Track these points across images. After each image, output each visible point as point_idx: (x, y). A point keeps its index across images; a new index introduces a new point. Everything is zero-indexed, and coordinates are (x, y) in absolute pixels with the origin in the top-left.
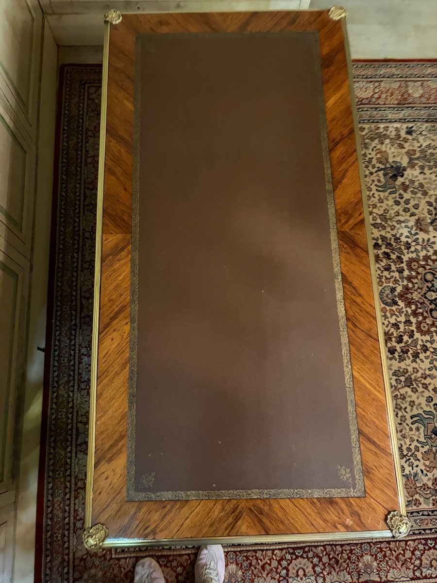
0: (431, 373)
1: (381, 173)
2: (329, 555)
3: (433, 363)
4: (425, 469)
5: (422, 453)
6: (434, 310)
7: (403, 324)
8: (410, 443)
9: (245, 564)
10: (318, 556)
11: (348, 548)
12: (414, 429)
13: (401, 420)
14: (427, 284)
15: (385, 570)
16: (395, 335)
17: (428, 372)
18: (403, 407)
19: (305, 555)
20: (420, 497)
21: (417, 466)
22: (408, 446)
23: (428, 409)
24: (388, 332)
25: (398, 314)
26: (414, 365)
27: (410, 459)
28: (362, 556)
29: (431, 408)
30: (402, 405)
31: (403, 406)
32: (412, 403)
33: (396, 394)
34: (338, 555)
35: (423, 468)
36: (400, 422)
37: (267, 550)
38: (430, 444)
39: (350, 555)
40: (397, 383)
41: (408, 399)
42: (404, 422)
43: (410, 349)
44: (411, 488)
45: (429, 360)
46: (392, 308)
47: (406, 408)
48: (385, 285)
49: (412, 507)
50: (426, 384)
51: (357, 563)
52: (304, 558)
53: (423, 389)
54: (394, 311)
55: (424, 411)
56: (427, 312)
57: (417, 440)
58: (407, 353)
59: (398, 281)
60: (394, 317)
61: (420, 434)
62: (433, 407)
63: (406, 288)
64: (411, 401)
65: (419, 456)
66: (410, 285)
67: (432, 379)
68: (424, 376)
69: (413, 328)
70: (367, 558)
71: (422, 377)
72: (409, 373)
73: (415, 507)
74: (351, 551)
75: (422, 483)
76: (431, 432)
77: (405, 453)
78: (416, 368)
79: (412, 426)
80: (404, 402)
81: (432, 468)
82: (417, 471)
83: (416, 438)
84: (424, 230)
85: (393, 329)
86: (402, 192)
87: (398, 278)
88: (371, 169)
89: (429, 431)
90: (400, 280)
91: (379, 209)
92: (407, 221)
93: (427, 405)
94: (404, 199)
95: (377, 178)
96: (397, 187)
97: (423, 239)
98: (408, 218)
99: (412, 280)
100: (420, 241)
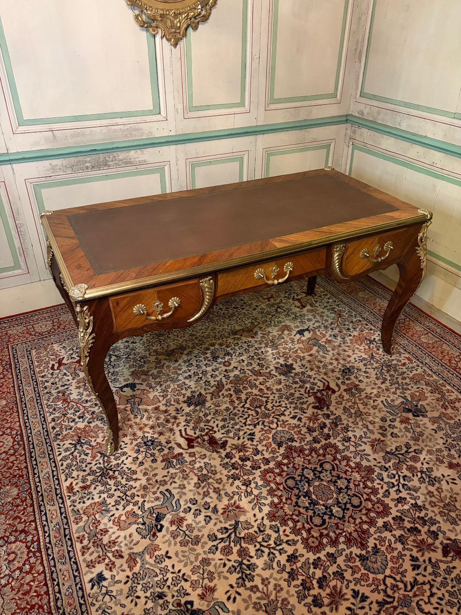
0: (223, 496)
1: (401, 400)
2: (16, 460)
3: (234, 495)
4: (115, 518)
5: (132, 509)
6: (295, 480)
7: (262, 457)
8: (140, 495)
9: (7, 409)
10: (15, 452)
11: (24, 473)
12: (156, 495)
13: (161, 481)
14: (318, 467)
15: (3, 510)
16: (247, 454)
17: (222, 492)
18: (175, 480)
19: (15, 443)
20: (84, 522)
21: (117, 509)
22: (136, 493)
23: (182, 503)
24: (246, 447)
25: (270, 450)
26: (225, 479)
27: (123, 500)
28: (17, 486)
29: (184, 505)
30: (177, 478)
31: (176, 480)
32: (182, 487)
33: (186, 470)
34: (17, 467)
35: (116, 516)
36: (158, 480)
37: (19, 418)
38: (144, 514)
39: (18, 476)
40: (198, 468)
41: (185, 482)
42: (160, 485)
43: (239, 470)
44: (93, 509)
45: (237, 490)
46: (273, 444)
47: (175, 482)
48: (293, 432)
49: (72, 516)
50: (209, 494)
51: (10, 484)
52: (13, 443)
53: (202, 492)
54: (270, 446)
55: (178, 499)
56: (288, 474)
57: (145, 501)
58: (233, 469)
59: (304, 441)
60: (265, 448)
61: (152, 502)
62: (186, 507)
63: (301, 450)
64: (184, 485)
65: (129, 508)
66: (307, 452)
67: (217, 498)
68: (217, 490)
69: (263, 467)
70: (15, 491)
71: (215, 489)
73: (72, 519)
74: (22, 476)
75: (100, 519)
76: (158, 513)
77: (129, 493)
78: (222, 481)
79: (158, 493)
80: (181, 479)
81: (118, 524)
82: (112, 511)
83: (146, 499)
84: (374, 448)
85: (251, 450)
86: (398, 420)
87: (306, 440)
88: (398, 391)
89: (158, 510)
90: (306, 442)
91: (364, 408)
92: (372, 432)
93: (186, 501)
94: (393, 424)
95: (395, 398)
96: (399, 415)
97: (364, 450)
98: (376, 432)
99: (313, 452)
100: (360, 448)
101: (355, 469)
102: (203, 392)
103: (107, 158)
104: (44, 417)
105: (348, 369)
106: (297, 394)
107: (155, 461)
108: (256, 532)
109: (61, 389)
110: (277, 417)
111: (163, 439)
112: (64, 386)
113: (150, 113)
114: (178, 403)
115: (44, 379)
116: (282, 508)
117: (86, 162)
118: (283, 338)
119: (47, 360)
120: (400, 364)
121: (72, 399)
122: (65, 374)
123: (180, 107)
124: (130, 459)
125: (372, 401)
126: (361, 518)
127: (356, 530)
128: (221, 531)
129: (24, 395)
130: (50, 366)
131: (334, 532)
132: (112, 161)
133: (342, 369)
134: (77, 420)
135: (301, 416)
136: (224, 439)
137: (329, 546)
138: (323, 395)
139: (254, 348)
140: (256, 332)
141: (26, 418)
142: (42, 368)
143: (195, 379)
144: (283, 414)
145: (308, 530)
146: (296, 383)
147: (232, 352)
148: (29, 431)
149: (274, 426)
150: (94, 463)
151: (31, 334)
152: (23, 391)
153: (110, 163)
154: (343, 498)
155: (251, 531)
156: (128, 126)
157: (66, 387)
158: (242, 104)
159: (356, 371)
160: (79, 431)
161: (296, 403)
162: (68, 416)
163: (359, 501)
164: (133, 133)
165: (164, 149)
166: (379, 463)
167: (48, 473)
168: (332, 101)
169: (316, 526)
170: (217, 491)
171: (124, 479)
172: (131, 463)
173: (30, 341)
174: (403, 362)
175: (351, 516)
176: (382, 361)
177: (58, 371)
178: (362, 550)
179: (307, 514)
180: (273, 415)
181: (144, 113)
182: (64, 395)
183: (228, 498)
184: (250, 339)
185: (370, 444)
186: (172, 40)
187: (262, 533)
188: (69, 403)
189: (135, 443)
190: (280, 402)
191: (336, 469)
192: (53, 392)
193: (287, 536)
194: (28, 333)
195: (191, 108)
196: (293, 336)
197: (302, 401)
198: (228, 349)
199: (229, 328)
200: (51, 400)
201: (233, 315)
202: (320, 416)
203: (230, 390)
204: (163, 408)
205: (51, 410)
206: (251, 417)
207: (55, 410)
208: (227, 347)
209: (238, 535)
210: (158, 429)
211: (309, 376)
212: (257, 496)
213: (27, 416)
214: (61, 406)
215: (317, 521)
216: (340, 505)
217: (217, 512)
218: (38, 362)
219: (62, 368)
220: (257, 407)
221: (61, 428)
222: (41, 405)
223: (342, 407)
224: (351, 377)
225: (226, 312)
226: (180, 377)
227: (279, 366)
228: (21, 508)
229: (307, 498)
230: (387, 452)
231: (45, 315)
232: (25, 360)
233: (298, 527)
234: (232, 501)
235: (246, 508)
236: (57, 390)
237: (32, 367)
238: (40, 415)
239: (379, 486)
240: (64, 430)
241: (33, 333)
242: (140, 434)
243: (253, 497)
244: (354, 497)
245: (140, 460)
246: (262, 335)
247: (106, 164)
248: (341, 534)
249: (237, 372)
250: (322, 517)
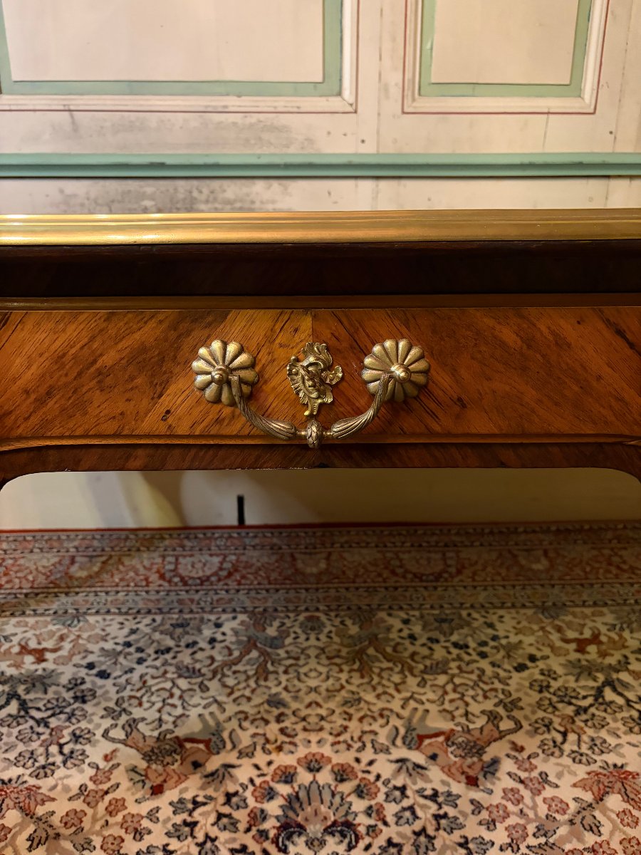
113: (314, 88)
117: (144, 196)
118: (595, 828)
123: (394, 79)
132: (208, 202)
139: (456, 836)
140: (495, 762)
147: (363, 821)
164: (266, 136)
165: (343, 186)
181: (298, 88)
184: (457, 788)
195: (424, 86)
198: (359, 805)
199: (405, 713)
201: (441, 668)
208: (360, 792)
225: (425, 651)
246: (511, 784)
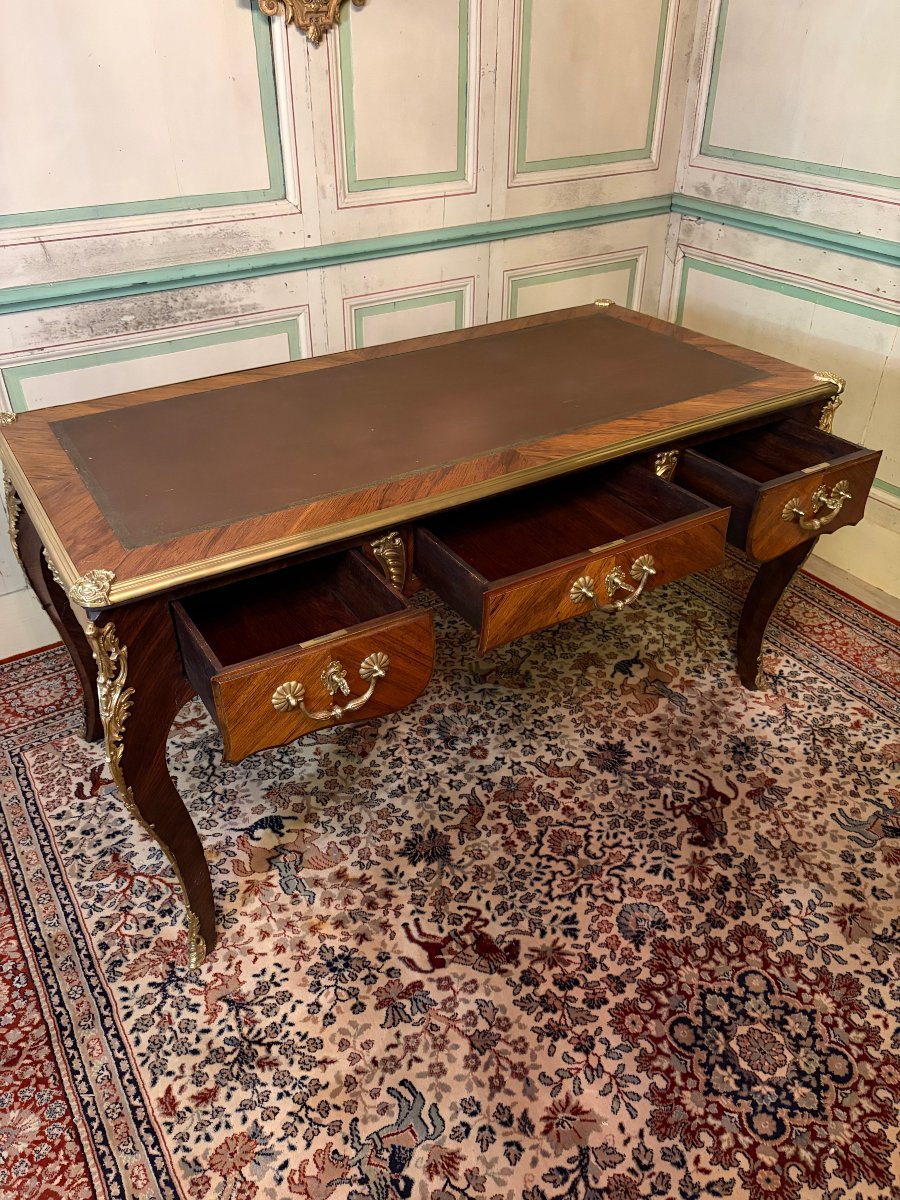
0: (538, 1084)
1: (872, 809)
2: (25, 1039)
3: (562, 1078)
4: (293, 1172)
5: (329, 1145)
6: (691, 1027)
7: (604, 974)
8: (340, 1104)
10: (18, 1018)
11: (49, 1071)
12: (379, 1100)
13: (384, 1060)
14: (735, 985)
15: (10, 1177)
16: (569, 969)
17: (533, 1075)
18: (416, 1054)
19: (15, 994)
20: (217, 1190)
21: (292, 1148)
22: (331, 1102)
23: (446, 1113)
24: (564, 954)
25: (618, 953)
26: (531, 1038)
27: (301, 1120)
28: (35, 1110)
29: (451, 1119)
30: (420, 1048)
31: (419, 1053)
32: (437, 1070)
33: (439, 1024)
34: (29, 1057)
35: (294, 1165)
36: (378, 1059)
37: (15, 927)
38: (360, 1156)
39: (34, 1081)
40: (465, 1017)
41: (442, 1057)
42: (385, 1070)
43: (559, 1013)
44: (232, 1155)
45: (565, 1066)
46: (621, 939)
47: (418, 1060)
48: (660, 906)
49: (185, 1177)
50: (503, 1083)
51: (17, 1105)
52: (9, 995)
53: (485, 1081)
54: (618, 946)
55: (435, 1105)
56: (672, 1013)
57: (356, 1120)
58: (546, 1010)
59: (690, 926)
60: (607, 952)
61: (375, 1119)
62: (456, 1123)
63: (688, 949)
64: (440, 1065)
65: (320, 1142)
66: (701, 952)
67: (524, 1092)
68: (519, 1070)
69: (614, 1000)
70: (32, 1124)
71: (514, 1067)
72: (503, 1035)
73: (186, 1185)
74: (44, 1081)
75: (254, 1178)
76: (393, 1146)
77: (312, 1102)
78: (526, 1045)
79: (383, 1092)
80: (431, 1050)
81: (302, 1189)
82: (279, 1153)
83: (359, 1114)
84: (847, 930)
85: (577, 959)
86: (879, 856)
87: (694, 923)
88: (861, 790)
89: (393, 1140)
90: (694, 929)
91: (800, 834)
92: (831, 890)
93: (453, 1106)
94: (869, 866)
95: (858, 806)
96: (878, 844)
97: (826, 937)
98: (839, 889)
99: (716, 952)
100: (815, 933)
101: (817, 985)
102: (440, 827)
103: (171, 303)
104: (75, 920)
105: (744, 744)
106: (649, 815)
107: (358, 1008)
108: (631, 1170)
109: (107, 843)
110: (617, 871)
111: (368, 951)
112: (113, 836)
113: (264, 196)
114: (388, 858)
115: (63, 823)
116: (678, 1101)
117: (123, 313)
119: (64, 774)
120: (848, 724)
121: (136, 866)
122: (112, 806)
123: (329, 181)
124: (302, 1009)
125: (810, 815)
126: (859, 1106)
127: (855, 1139)
128: (550, 1178)
129: (18, 867)
130: (73, 788)
131: (809, 1149)
132: (183, 308)
133: (731, 745)
134: (159, 920)
135: (670, 866)
136: (509, 938)
137: (805, 1185)
138: (704, 810)
139: (530, 710)
140: (527, 673)
141: (32, 926)
142: (53, 795)
143: (415, 796)
144: (629, 865)
145: (748, 1150)
146: (639, 786)
147: (483, 723)
148: (45, 962)
149: (615, 895)
150: (215, 1027)
151: (15, 714)
152: (15, 858)
153: (179, 314)
154: (809, 1062)
155: (621, 1169)
156: (215, 229)
157: (119, 837)
158: (459, 174)
159: (761, 748)
160: (168, 950)
161: (652, 836)
162: (135, 911)
163: (846, 1063)
164: (228, 243)
165: (298, 277)
166: (866, 963)
167: (105, 1067)
168: (643, 164)
169: (765, 1137)
170: (520, 1072)
171: (296, 1066)
172: (306, 1020)
173: (15, 732)
174: (853, 719)
175: (837, 1105)
176: (809, 721)
177: (93, 800)
178: (881, 1188)
179: (737, 1109)
180: (606, 868)
181: (249, 197)
182: (116, 858)
183: (550, 1089)
184: (517, 691)
185: (836, 919)
186: (311, 29)
187: (647, 1173)
188: (132, 878)
189: (305, 966)
190: (615, 836)
191: (776, 989)
192: (89, 853)
193: (706, 1172)
194: (8, 711)
195: (352, 184)
196: (608, 678)
197: (662, 828)
198: (475, 717)
199: (466, 668)
200: (87, 875)
201: (468, 637)
202: (711, 862)
203: (498, 815)
204: (354, 872)
205: (91, 901)
206: (558, 876)
207: (99, 899)
208: (472, 711)
209: (592, 1183)
210: (353, 927)
211: (666, 769)
212: (615, 1077)
213: (34, 920)
214: (113, 887)
215: (765, 1125)
216: (806, 1079)
217: (532, 1128)
218: (42, 780)
219: (102, 790)
220: (567, 853)
221: (122, 945)
222: (65, 889)
223: (750, 833)
224: (754, 763)
226: (381, 794)
227: (593, 749)
228: (54, 1168)
229: (729, 1069)
230: (878, 938)
231: (43, 665)
232: (10, 777)
233: (724, 1146)
234: (561, 1096)
235: (597, 1110)
236: (99, 848)
237: (29, 795)
238: (67, 915)
239: (879, 1022)
240: (130, 949)
241: (20, 710)
242: (313, 942)
243: (606, 1079)
244: (833, 1056)
245: (325, 1009)
246: (541, 680)
247: (167, 316)
248: (824, 1151)
249: (505, 772)
250: (774, 1114)
